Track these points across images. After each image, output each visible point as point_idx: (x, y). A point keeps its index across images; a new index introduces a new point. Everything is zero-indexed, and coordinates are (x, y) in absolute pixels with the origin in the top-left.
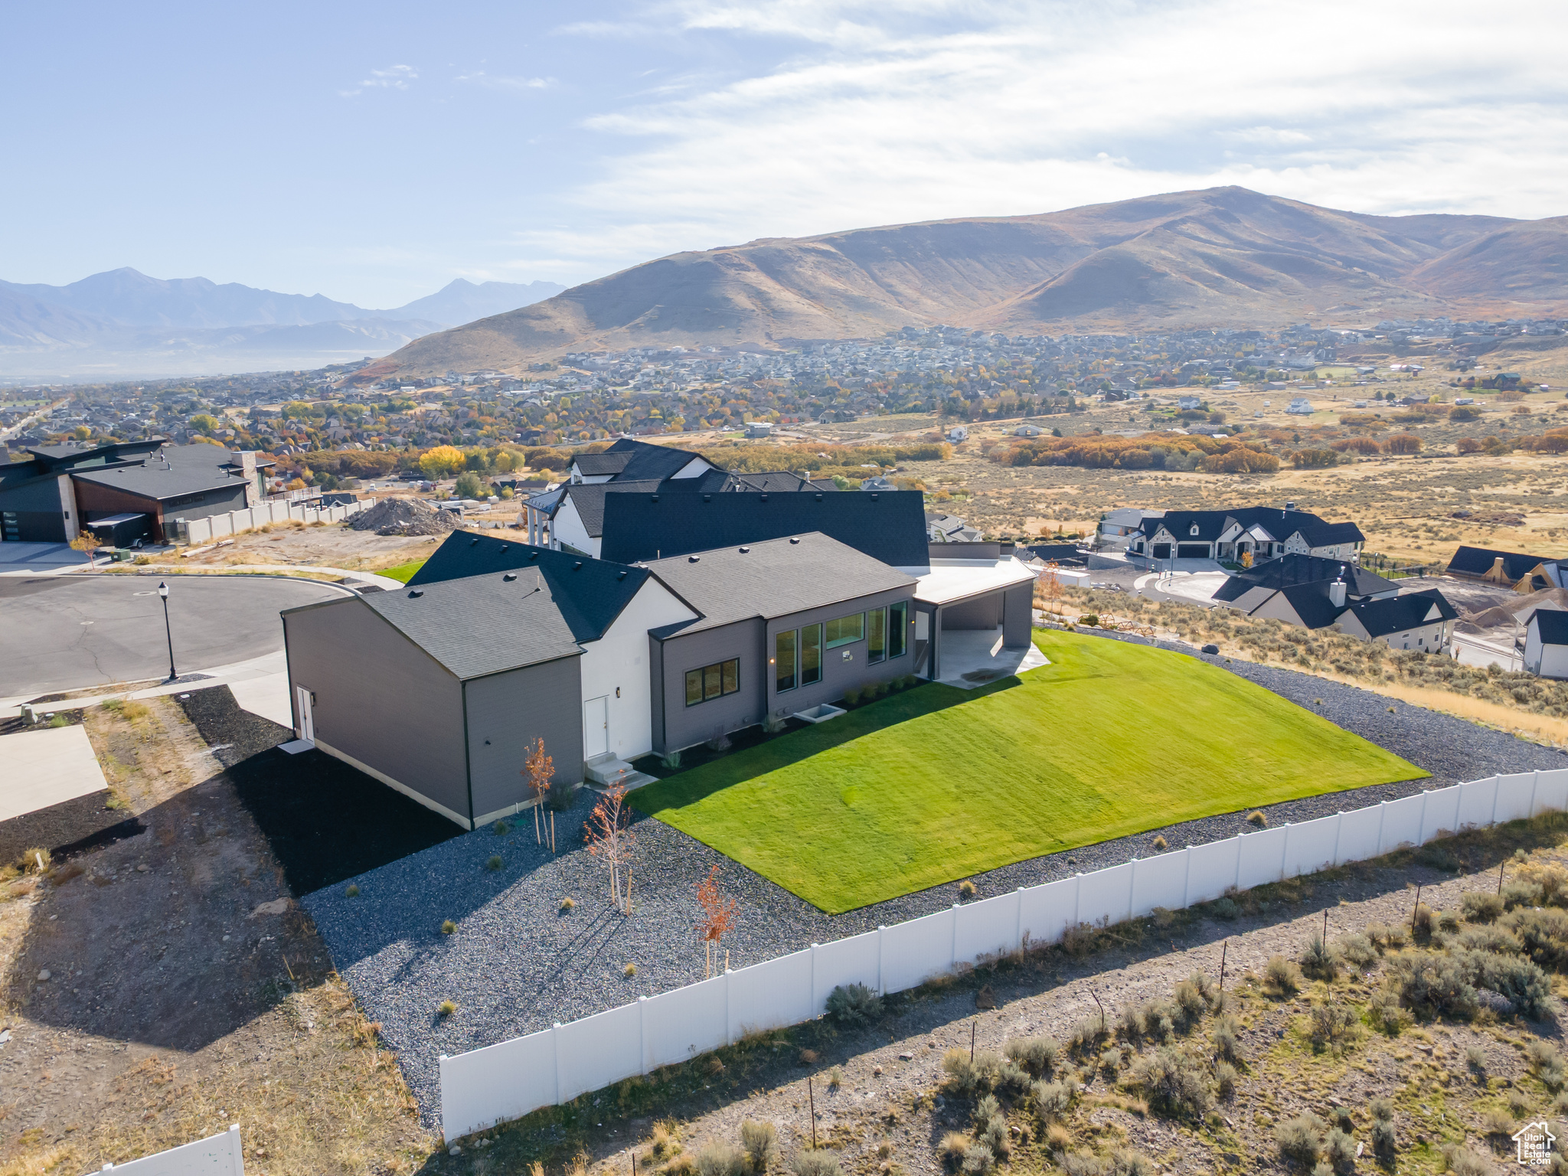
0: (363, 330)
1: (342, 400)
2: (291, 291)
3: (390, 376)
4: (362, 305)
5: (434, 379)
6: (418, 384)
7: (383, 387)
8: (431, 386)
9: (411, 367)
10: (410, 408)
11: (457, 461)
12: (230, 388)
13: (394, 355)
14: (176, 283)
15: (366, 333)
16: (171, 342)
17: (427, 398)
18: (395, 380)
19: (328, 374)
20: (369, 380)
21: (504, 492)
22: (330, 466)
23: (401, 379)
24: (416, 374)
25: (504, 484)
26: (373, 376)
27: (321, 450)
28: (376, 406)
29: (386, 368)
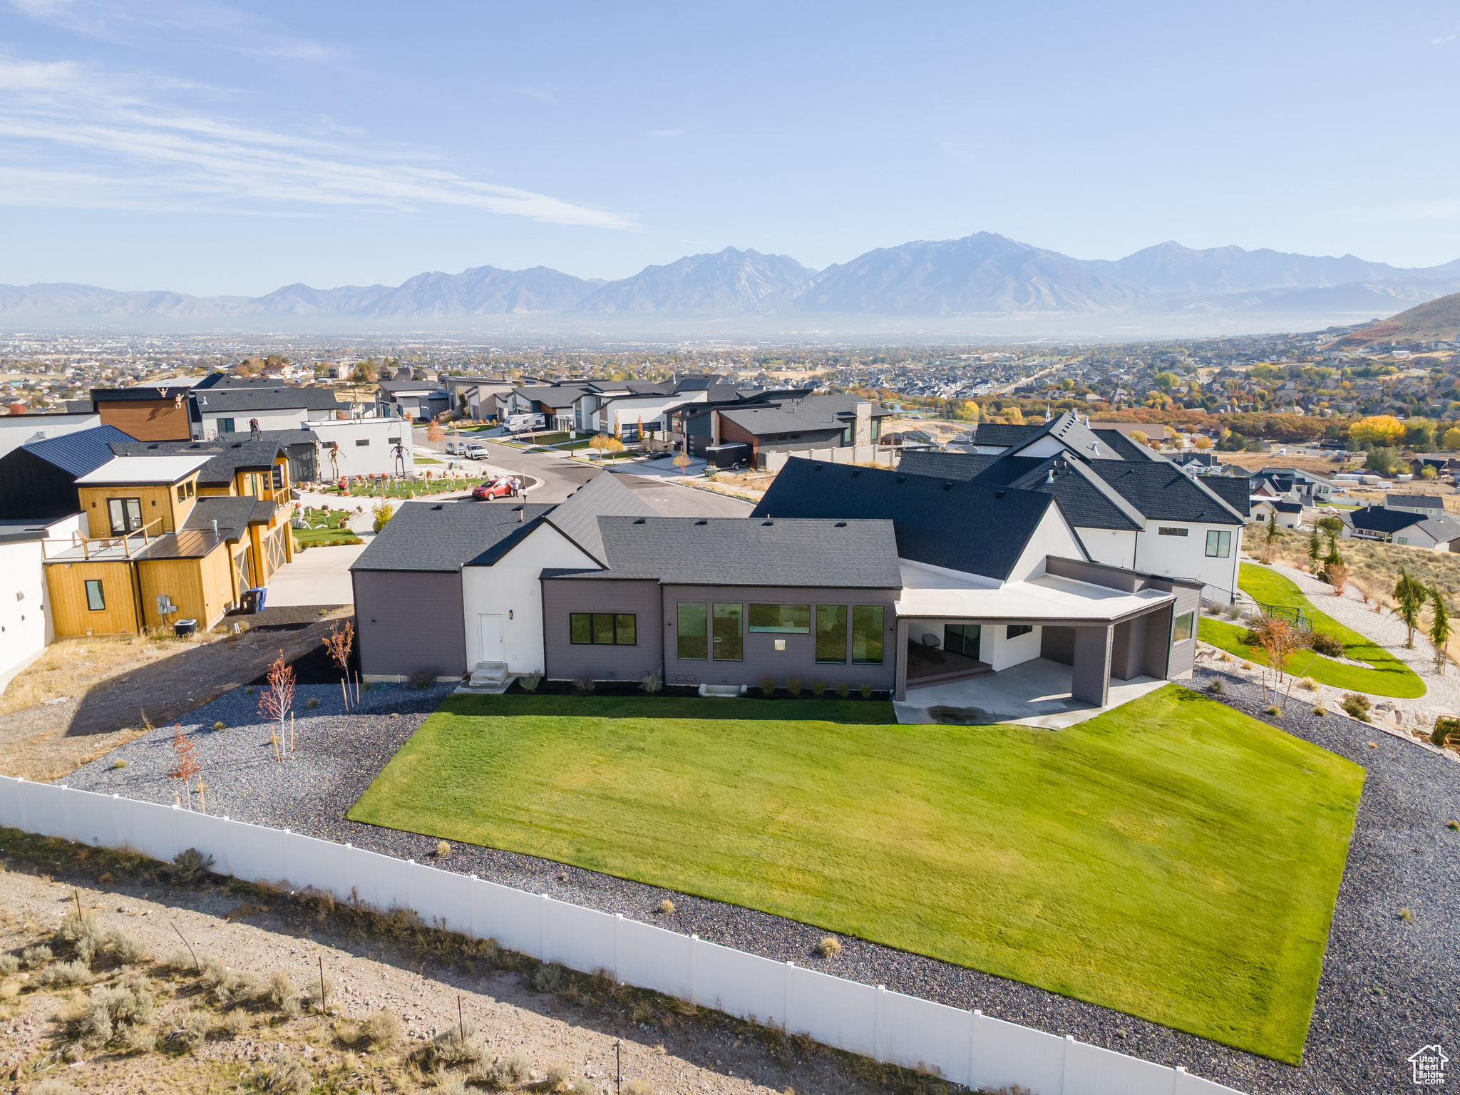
0: (1390, 290)
1: (1318, 364)
2: (1319, 253)
3: (1385, 339)
4: (1395, 264)
5: (1436, 343)
6: (1415, 348)
7: (1373, 350)
8: (1430, 350)
9: (1413, 329)
10: (1388, 373)
11: (1394, 434)
12: (1219, 349)
13: (1398, 317)
14: (1210, 253)
15: (1392, 293)
16: (1192, 306)
17: (1418, 363)
18: (1389, 343)
19: (1321, 337)
20: (1360, 343)
21: (1423, 471)
22: (1254, 427)
23: (1398, 343)
24: (1418, 338)
25: (1427, 462)
26: (1366, 338)
27: (1260, 412)
28: (1349, 370)
29: (1383, 330)
